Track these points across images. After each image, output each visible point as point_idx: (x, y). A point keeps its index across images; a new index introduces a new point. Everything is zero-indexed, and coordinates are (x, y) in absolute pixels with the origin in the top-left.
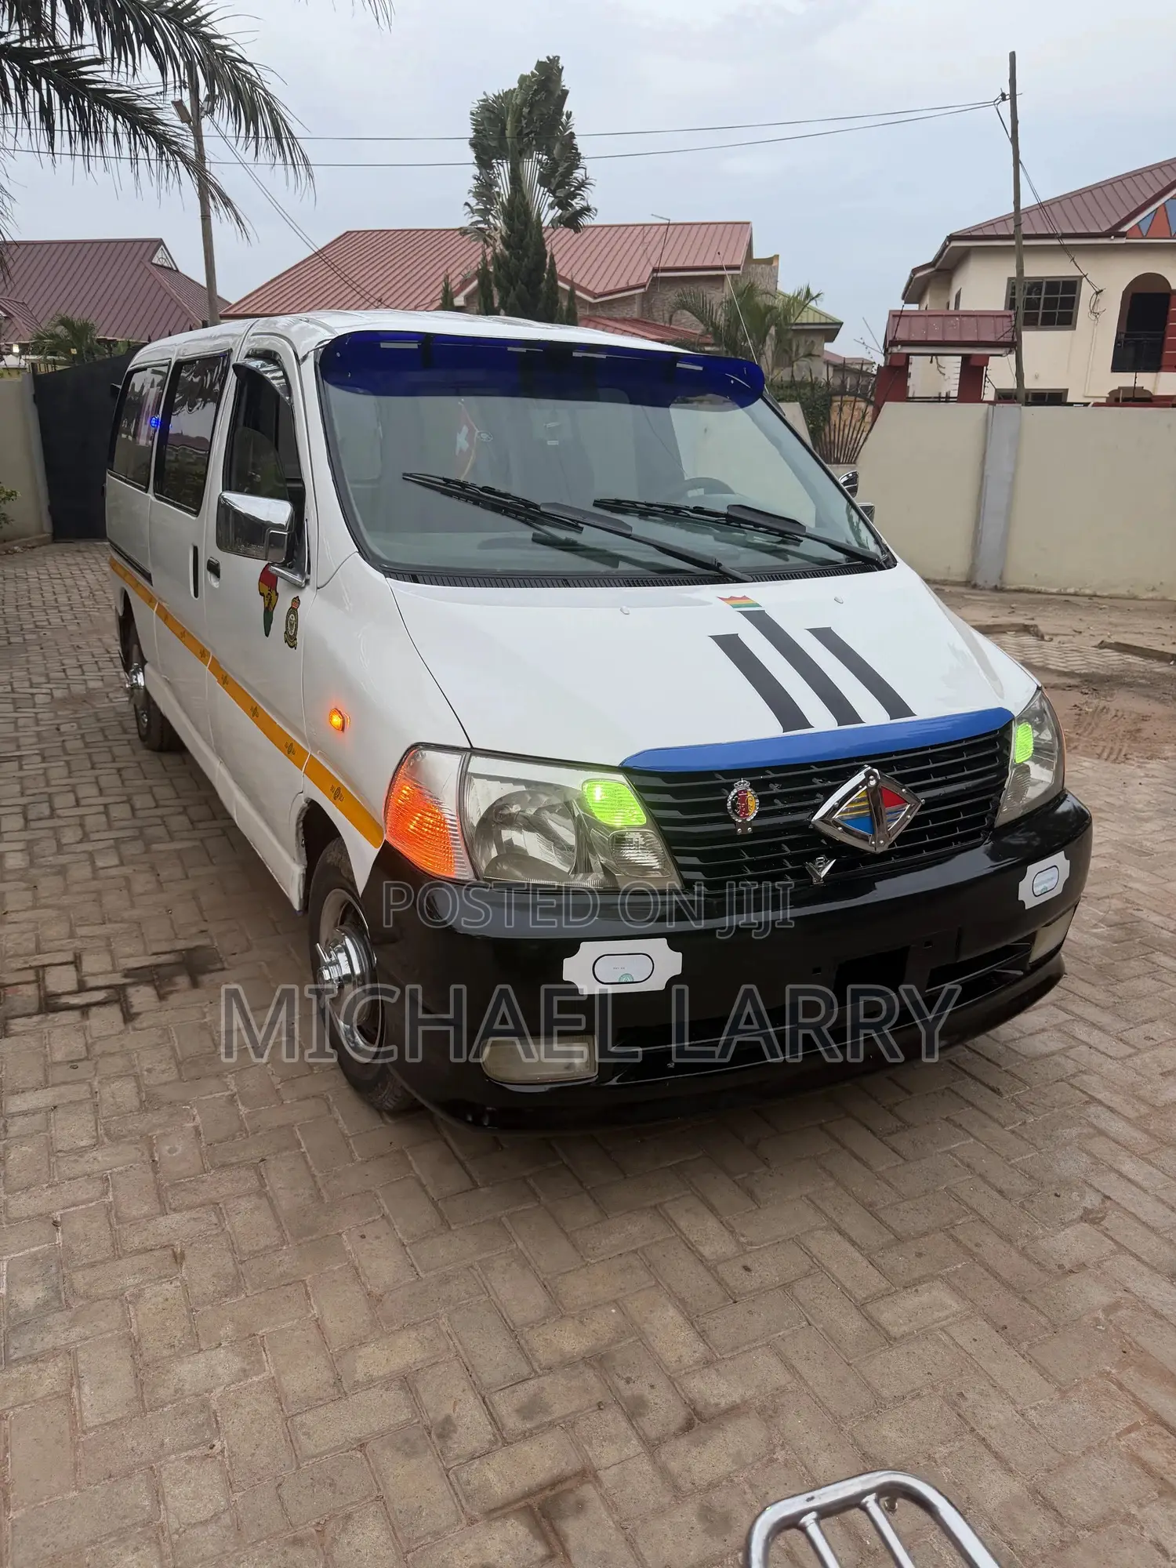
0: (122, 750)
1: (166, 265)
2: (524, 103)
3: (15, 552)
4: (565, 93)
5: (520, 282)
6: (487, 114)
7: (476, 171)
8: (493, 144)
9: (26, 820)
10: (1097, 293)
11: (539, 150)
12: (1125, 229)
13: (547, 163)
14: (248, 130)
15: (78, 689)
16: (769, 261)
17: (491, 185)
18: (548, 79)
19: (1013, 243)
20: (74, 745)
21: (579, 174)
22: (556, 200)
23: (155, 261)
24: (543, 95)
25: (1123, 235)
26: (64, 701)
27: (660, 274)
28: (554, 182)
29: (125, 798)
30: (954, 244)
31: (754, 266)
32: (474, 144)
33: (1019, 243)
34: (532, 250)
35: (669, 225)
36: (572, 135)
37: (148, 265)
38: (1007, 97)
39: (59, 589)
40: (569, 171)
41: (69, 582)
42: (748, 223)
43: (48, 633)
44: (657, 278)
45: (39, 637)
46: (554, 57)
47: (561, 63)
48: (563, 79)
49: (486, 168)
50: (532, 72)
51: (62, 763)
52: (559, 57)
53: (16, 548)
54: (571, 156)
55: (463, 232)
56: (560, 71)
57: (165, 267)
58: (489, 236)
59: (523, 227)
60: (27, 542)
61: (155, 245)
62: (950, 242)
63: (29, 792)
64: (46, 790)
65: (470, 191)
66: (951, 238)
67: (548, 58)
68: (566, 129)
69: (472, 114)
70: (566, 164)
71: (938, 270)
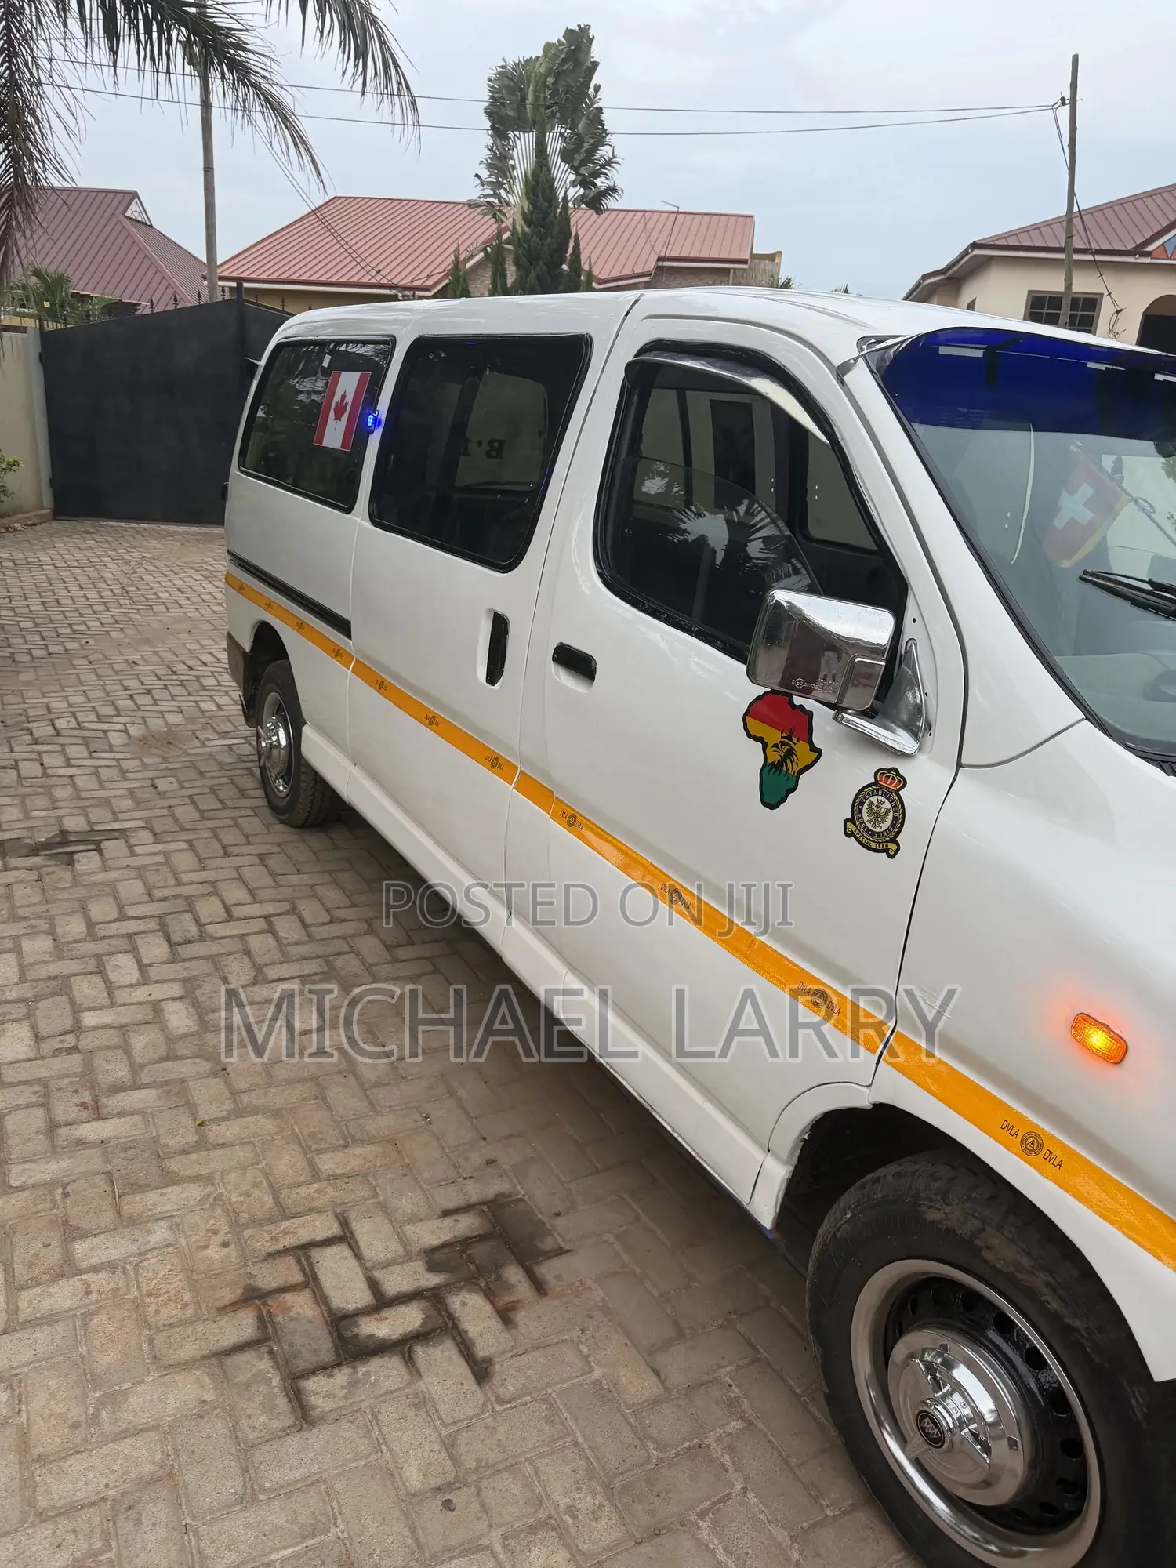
0: (254, 825)
1: (139, 219)
2: (549, 71)
3: (15, 529)
4: (595, 65)
5: (541, 263)
6: (506, 82)
7: (490, 142)
8: (511, 113)
9: (171, 944)
10: (1118, 312)
11: (563, 122)
12: (1150, 248)
13: (571, 138)
14: (356, 66)
15: (156, 724)
16: (772, 257)
17: (505, 158)
18: (578, 49)
19: (1062, 256)
20: (187, 814)
21: (604, 152)
22: (579, 178)
23: (129, 213)
24: (571, 65)
25: (1148, 254)
26: (143, 741)
27: (667, 264)
28: (578, 158)
29: (286, 906)
30: (977, 252)
31: (757, 261)
32: (489, 113)
33: (1069, 257)
34: (556, 230)
35: (678, 213)
36: (600, 110)
37: (121, 217)
38: (1067, 102)
39: (83, 580)
40: (595, 147)
41: (92, 572)
42: (752, 217)
43: (91, 642)
44: (663, 267)
45: (81, 645)
46: (585, 26)
47: (592, 33)
48: (592, 49)
49: (501, 139)
50: (559, 41)
51: (184, 845)
52: (590, 26)
53: (16, 525)
54: (597, 132)
55: (471, 205)
56: (591, 41)
57: (139, 221)
58: (499, 211)
59: (547, 204)
60: (29, 518)
61: (129, 197)
62: (972, 250)
63: (158, 894)
64: (179, 890)
65: (482, 162)
66: (974, 246)
67: (579, 26)
68: (593, 102)
69: (490, 80)
70: (592, 141)
71: (948, 278)
